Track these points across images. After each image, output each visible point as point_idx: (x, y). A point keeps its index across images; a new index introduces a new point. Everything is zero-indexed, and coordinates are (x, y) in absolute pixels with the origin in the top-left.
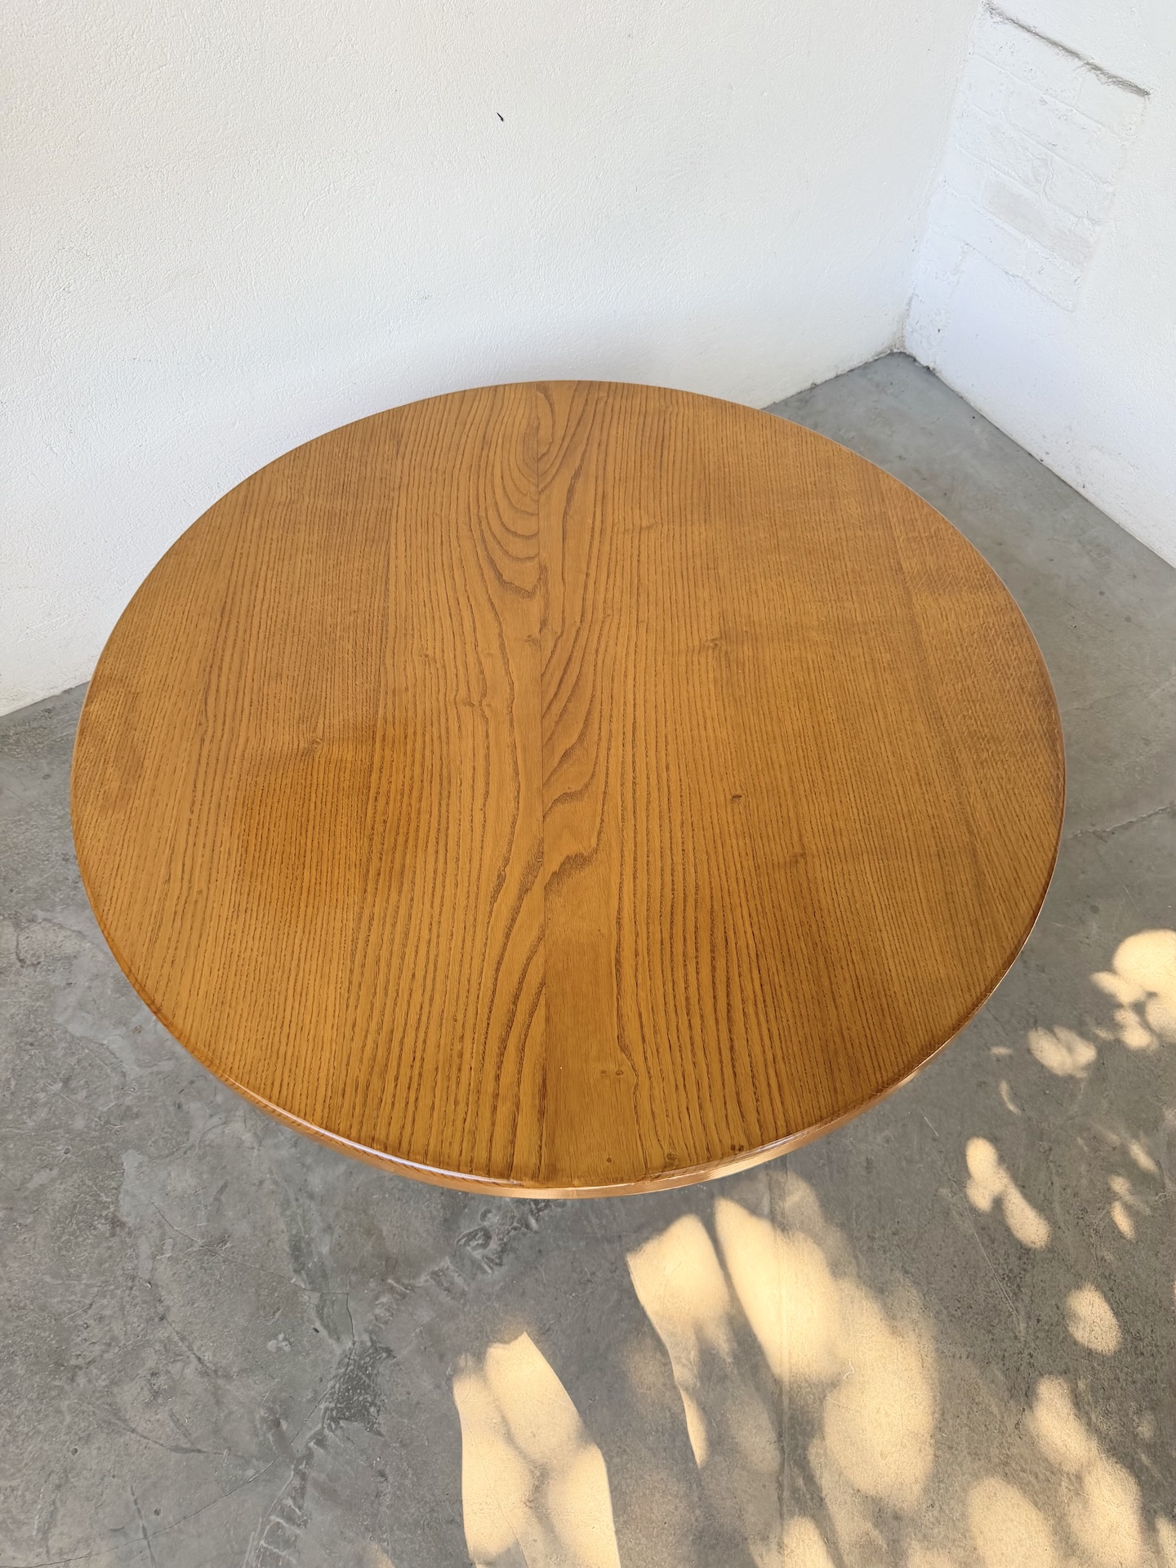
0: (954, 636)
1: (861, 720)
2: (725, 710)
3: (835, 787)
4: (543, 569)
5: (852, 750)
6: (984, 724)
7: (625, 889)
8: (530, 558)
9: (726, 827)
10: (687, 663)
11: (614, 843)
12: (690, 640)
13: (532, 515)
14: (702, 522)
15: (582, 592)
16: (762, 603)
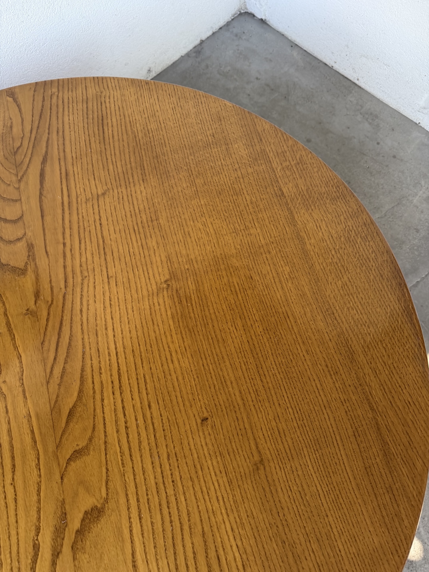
0: (328, 242)
1: (280, 327)
2: (184, 342)
3: (273, 392)
4: (30, 247)
5: (278, 356)
6: (363, 312)
7: (134, 531)
8: (19, 240)
9: (201, 451)
10: (150, 306)
11: (119, 490)
12: (149, 285)
13: (16, 201)
14: (141, 182)
15: (61, 260)
16: (194, 243)
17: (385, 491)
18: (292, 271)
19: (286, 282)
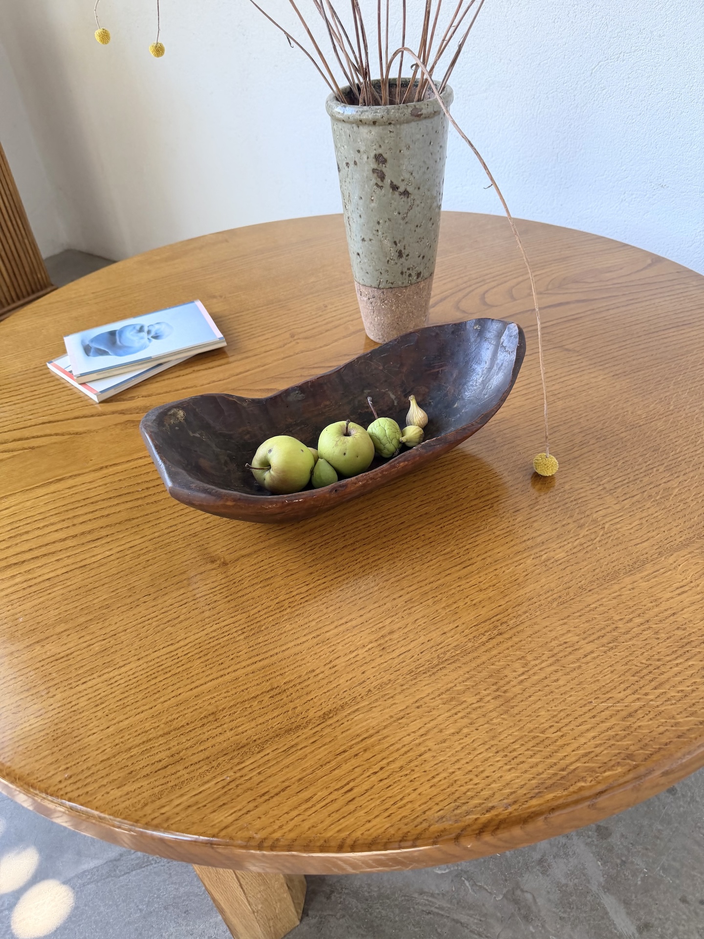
0: (657, 610)
17: (174, 749)
18: (559, 562)
19: (532, 557)
